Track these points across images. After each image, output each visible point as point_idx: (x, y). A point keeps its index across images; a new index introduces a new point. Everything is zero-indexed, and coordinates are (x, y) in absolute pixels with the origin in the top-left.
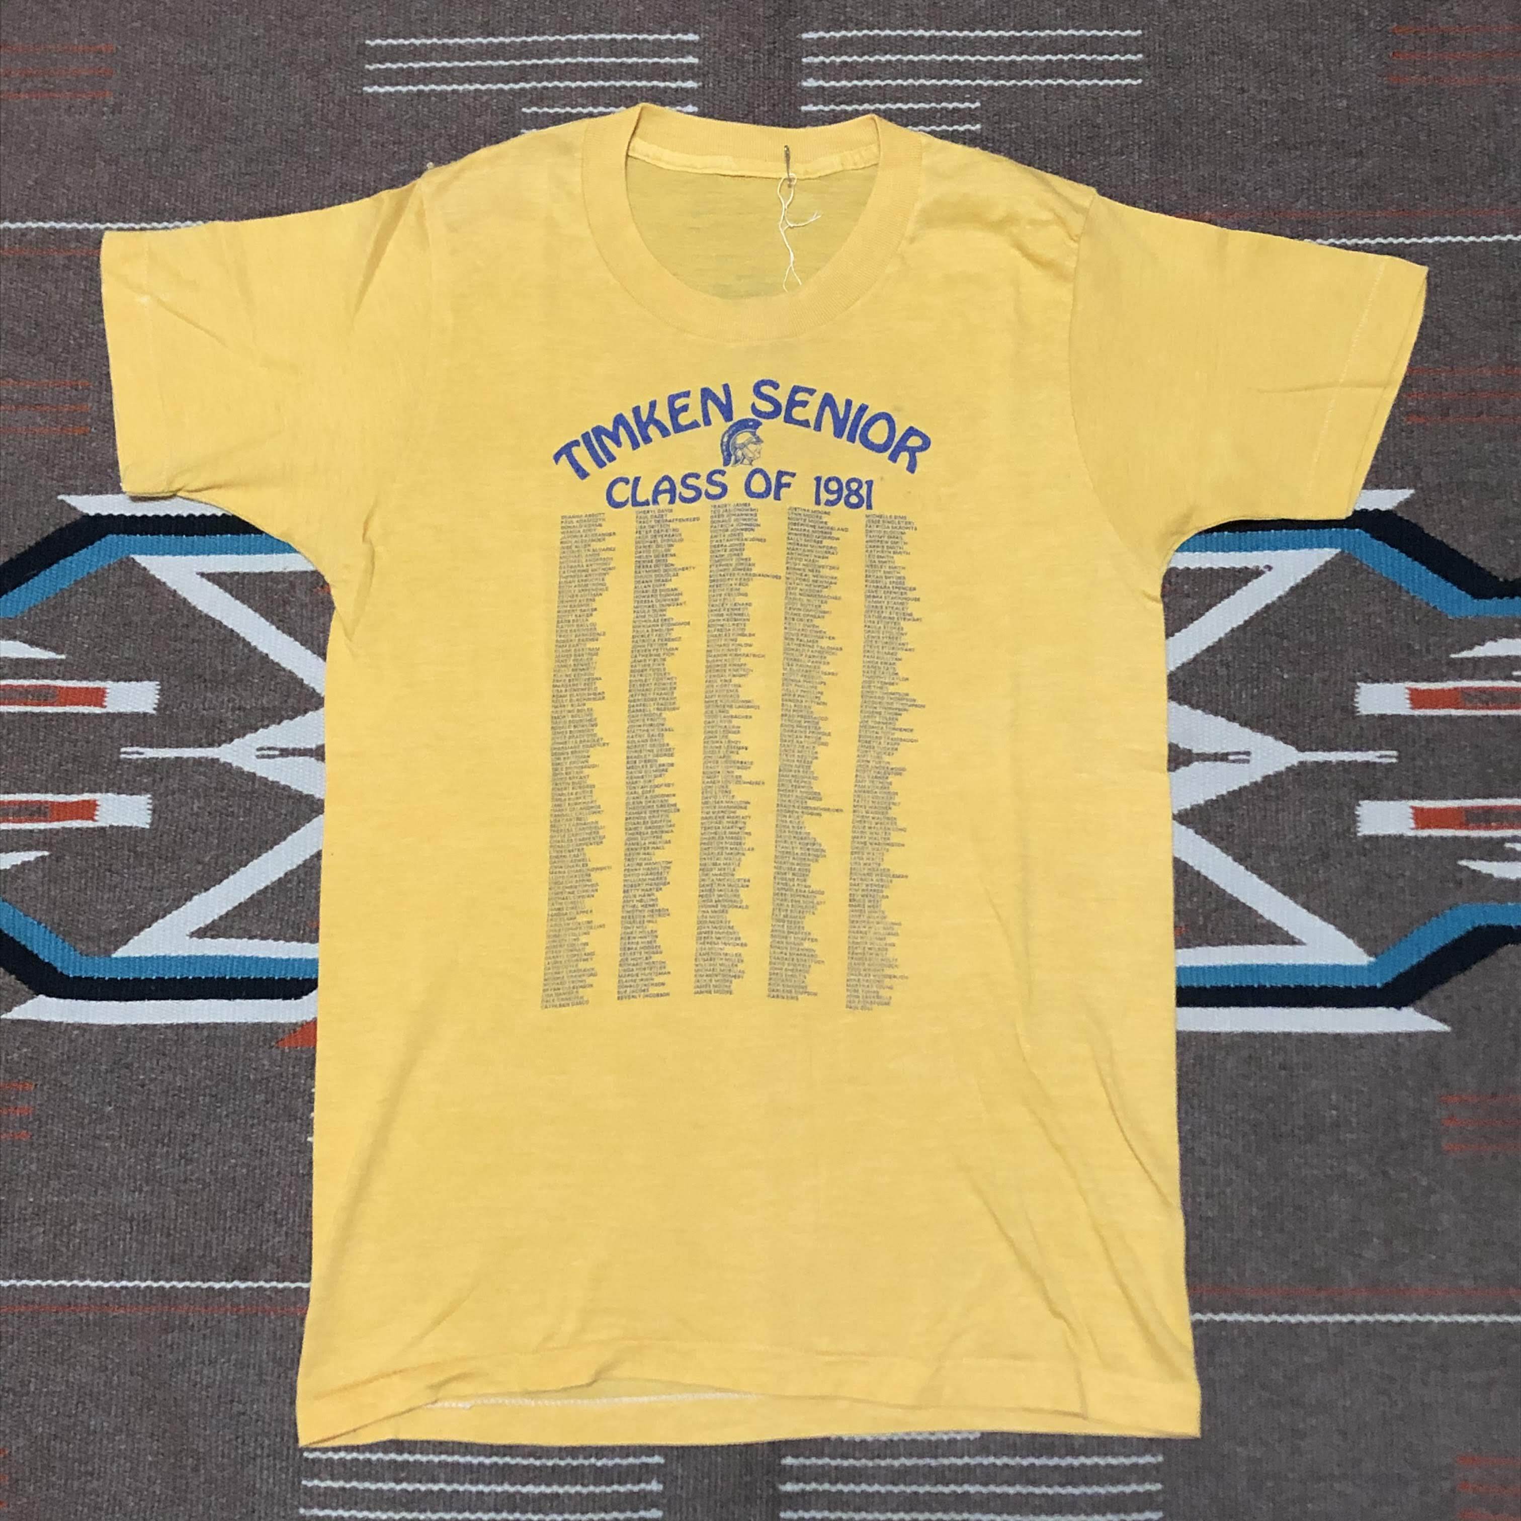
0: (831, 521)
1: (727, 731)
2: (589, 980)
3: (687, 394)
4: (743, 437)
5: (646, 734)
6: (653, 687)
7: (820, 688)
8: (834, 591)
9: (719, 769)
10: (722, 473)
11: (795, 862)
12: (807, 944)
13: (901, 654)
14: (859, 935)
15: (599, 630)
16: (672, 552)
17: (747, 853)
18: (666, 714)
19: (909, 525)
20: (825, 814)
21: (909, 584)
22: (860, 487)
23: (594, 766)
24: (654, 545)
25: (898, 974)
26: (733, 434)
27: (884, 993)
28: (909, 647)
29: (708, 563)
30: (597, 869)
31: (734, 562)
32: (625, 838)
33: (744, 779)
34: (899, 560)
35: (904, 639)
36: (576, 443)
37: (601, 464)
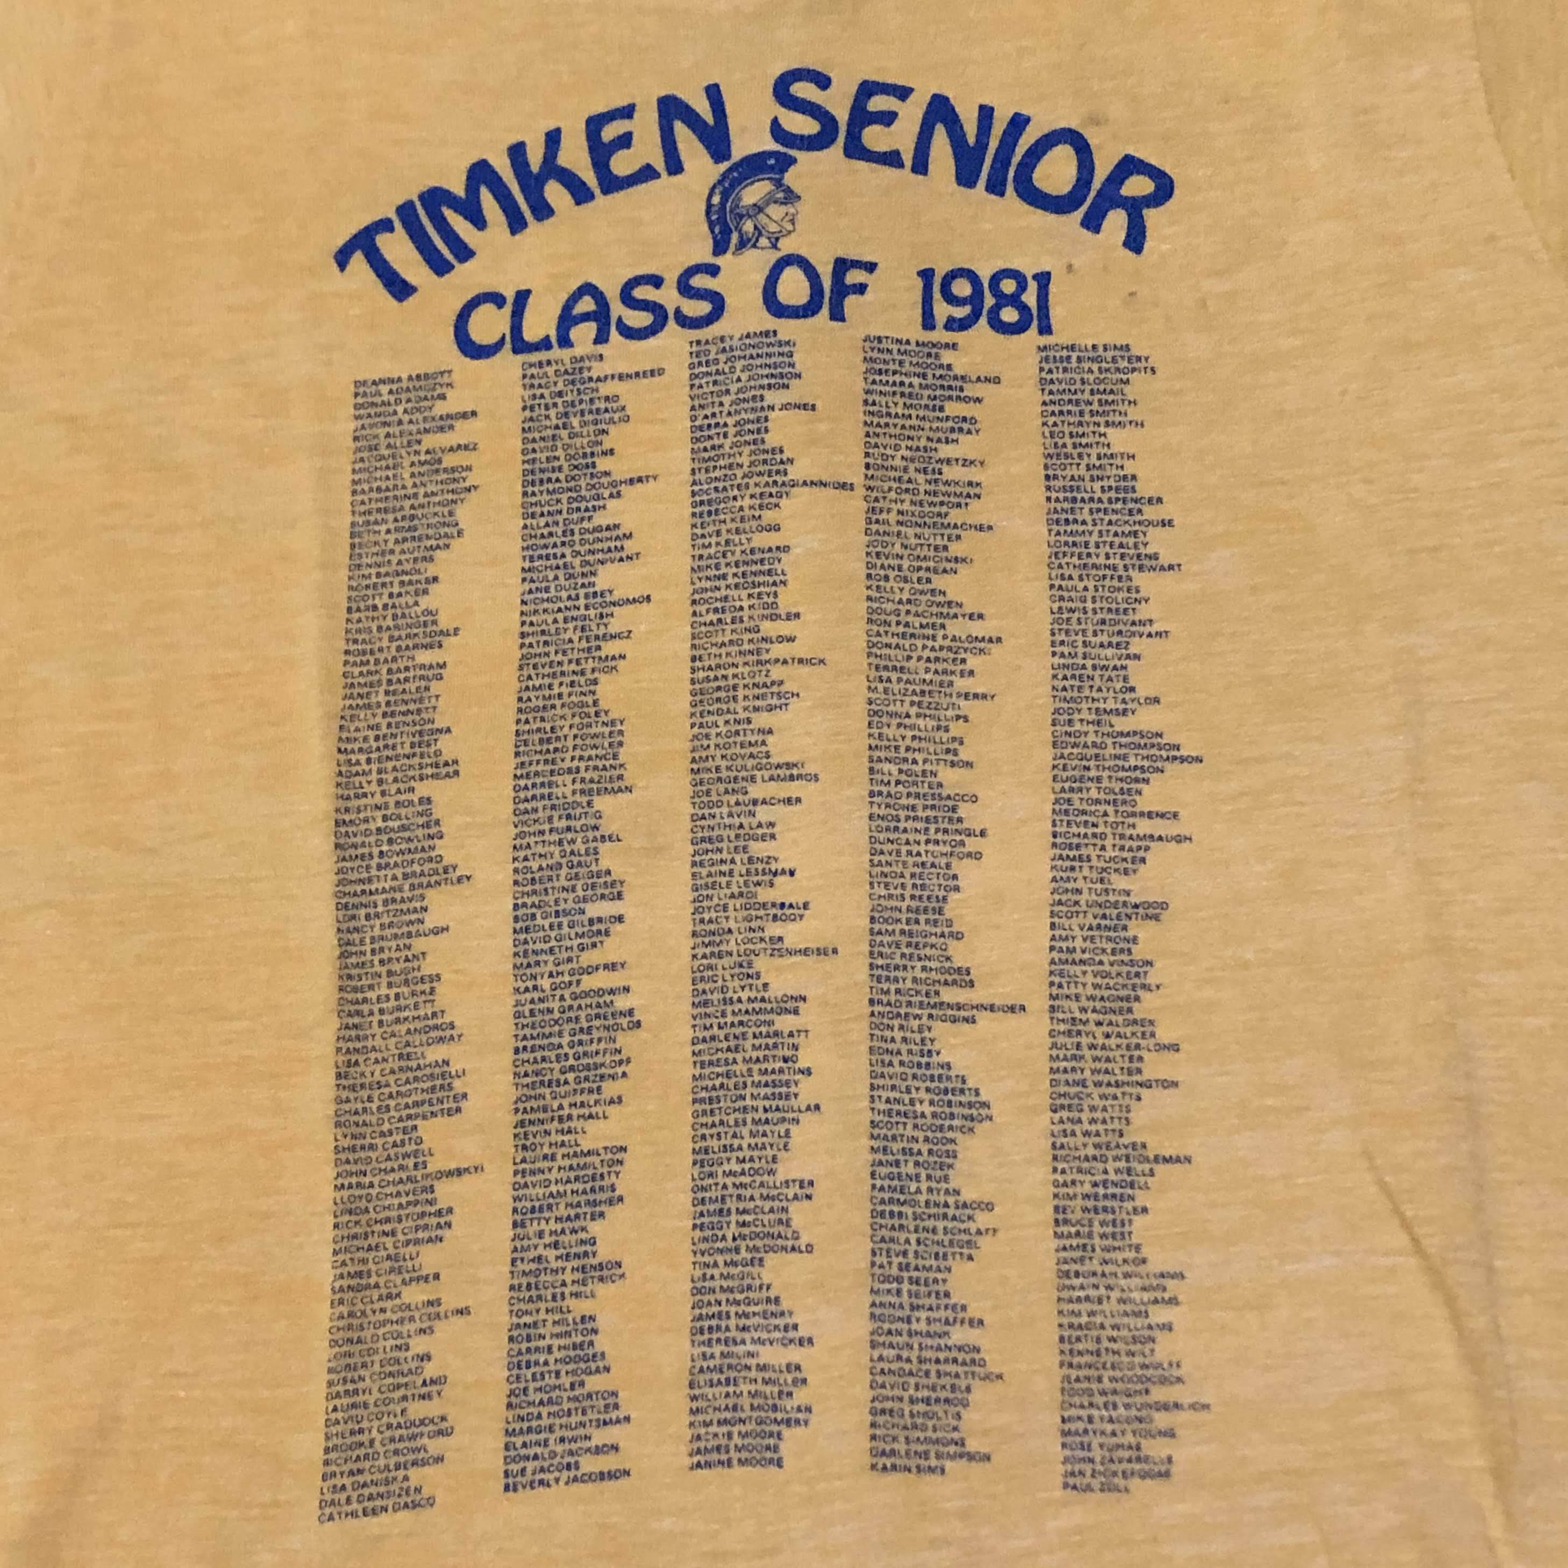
0: (959, 362)
1: (745, 835)
2: (434, 1446)
3: (628, 112)
4: (753, 193)
5: (556, 850)
6: (570, 743)
7: (956, 729)
8: (976, 512)
9: (732, 924)
10: (713, 271)
11: (920, 1135)
12: (959, 1335)
13: (1136, 646)
14: (1085, 1307)
15: (444, 622)
16: (607, 446)
17: (805, 1118)
18: (602, 803)
19: (1138, 363)
20: (984, 1018)
21: (1144, 489)
22: (1022, 286)
23: (437, 931)
24: (564, 433)
25: (1186, 1400)
26: (733, 186)
27: (1155, 1449)
28: (1156, 627)
29: (688, 466)
30: (450, 1174)
31: (745, 460)
32: (513, 1094)
33: (788, 943)
34: (1118, 439)
35: (1143, 612)
36: (385, 225)
37: (440, 267)
